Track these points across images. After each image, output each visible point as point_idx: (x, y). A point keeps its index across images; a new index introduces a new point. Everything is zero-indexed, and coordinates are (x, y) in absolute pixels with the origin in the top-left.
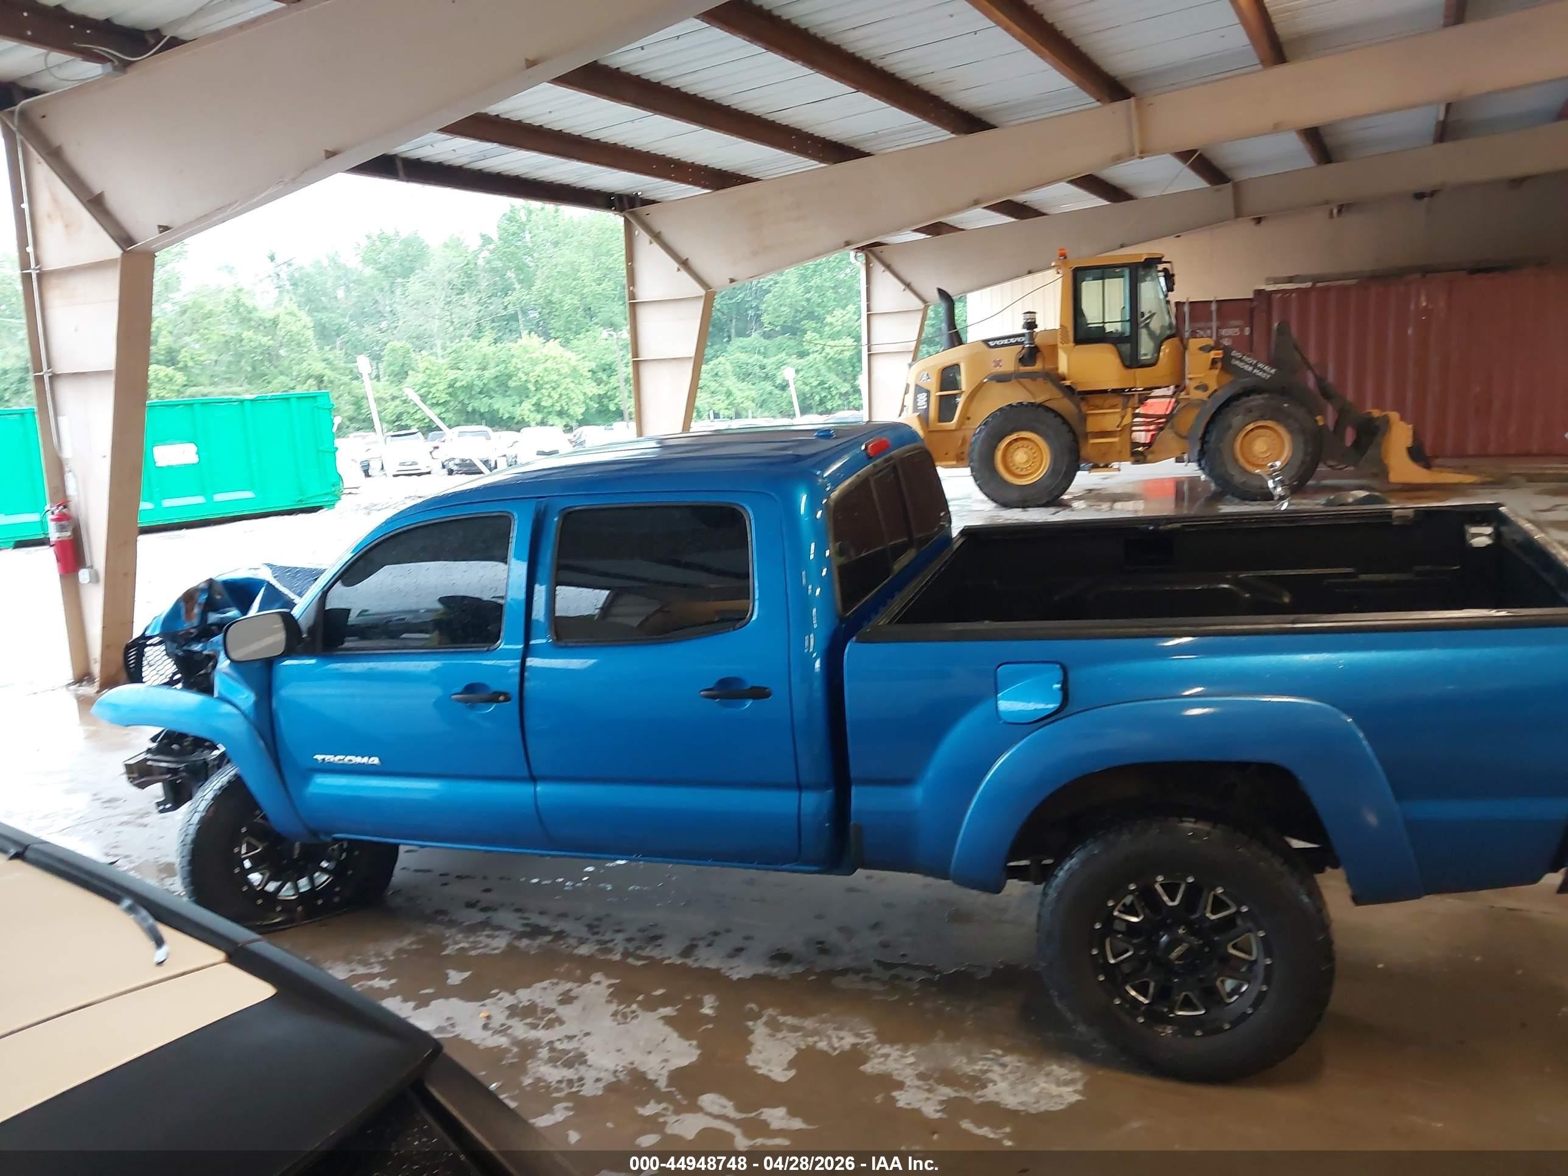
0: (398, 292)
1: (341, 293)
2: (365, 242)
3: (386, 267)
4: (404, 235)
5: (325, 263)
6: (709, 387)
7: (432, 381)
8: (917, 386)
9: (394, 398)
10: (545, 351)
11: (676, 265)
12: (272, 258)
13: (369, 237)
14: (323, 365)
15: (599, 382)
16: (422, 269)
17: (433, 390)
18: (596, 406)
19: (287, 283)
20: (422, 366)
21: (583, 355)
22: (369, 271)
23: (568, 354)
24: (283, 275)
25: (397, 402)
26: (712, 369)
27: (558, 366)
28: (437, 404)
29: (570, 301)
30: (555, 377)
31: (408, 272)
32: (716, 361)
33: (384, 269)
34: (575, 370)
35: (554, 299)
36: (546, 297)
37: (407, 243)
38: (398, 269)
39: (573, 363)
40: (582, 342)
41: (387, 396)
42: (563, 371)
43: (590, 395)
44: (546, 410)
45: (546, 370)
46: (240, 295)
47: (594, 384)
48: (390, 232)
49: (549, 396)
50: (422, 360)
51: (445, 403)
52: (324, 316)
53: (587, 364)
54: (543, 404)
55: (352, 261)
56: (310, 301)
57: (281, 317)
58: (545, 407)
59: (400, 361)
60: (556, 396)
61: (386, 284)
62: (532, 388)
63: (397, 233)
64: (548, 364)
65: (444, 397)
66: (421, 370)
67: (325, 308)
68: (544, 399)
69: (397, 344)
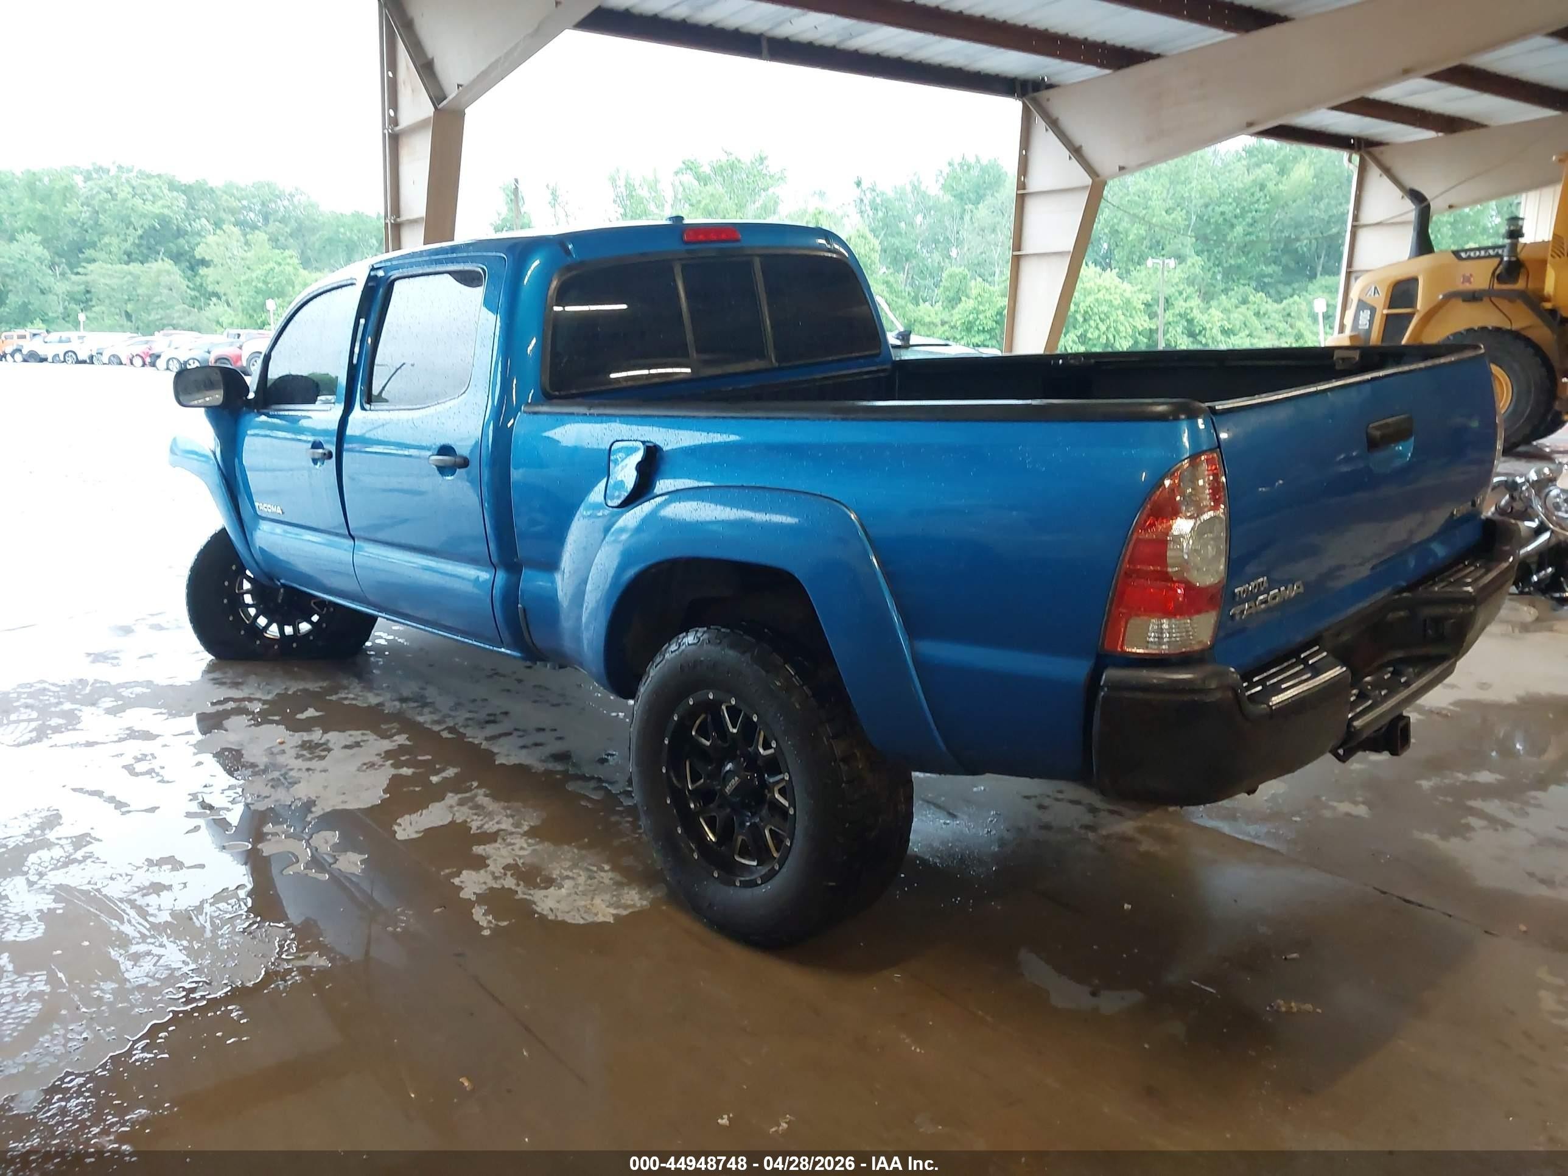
0: (967, 218)
1: (919, 219)
2: (947, 170)
3: (962, 193)
4: (984, 162)
5: (909, 188)
6: (1277, 329)
7: (981, 308)
8: (1360, 301)
9: (943, 323)
10: (1099, 282)
11: (1067, 153)
12: (859, 184)
13: (950, 164)
14: (884, 287)
15: (1152, 316)
16: (992, 195)
17: (981, 316)
18: (1145, 340)
19: (868, 208)
20: (974, 292)
21: (1140, 286)
22: (948, 198)
23: (1126, 285)
24: (866, 201)
25: (946, 327)
26: (1284, 309)
27: (1111, 297)
28: (984, 331)
29: (1136, 231)
30: (1105, 308)
31: (979, 198)
32: (1291, 300)
33: (960, 197)
34: (1128, 302)
35: (1120, 229)
36: (1113, 226)
37: (984, 170)
38: (972, 196)
39: (1128, 295)
40: (1140, 274)
41: (938, 321)
42: (1116, 303)
43: (1141, 329)
44: (1090, 343)
45: (1097, 300)
46: (820, 217)
47: (1147, 318)
48: (972, 160)
49: (1097, 328)
50: (975, 286)
51: (989, 331)
52: (896, 242)
53: (1142, 296)
54: (1089, 335)
55: (933, 188)
56: (886, 225)
57: (853, 239)
58: (1090, 339)
59: (957, 285)
60: (1103, 328)
61: (957, 211)
62: (1081, 319)
63: (978, 161)
64: (1100, 296)
65: (991, 324)
66: (973, 297)
67: (899, 234)
68: (1092, 330)
69: (956, 270)
